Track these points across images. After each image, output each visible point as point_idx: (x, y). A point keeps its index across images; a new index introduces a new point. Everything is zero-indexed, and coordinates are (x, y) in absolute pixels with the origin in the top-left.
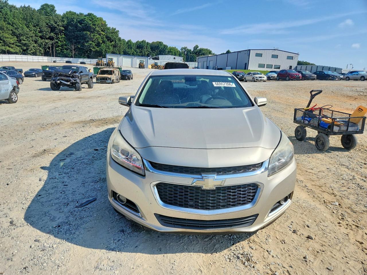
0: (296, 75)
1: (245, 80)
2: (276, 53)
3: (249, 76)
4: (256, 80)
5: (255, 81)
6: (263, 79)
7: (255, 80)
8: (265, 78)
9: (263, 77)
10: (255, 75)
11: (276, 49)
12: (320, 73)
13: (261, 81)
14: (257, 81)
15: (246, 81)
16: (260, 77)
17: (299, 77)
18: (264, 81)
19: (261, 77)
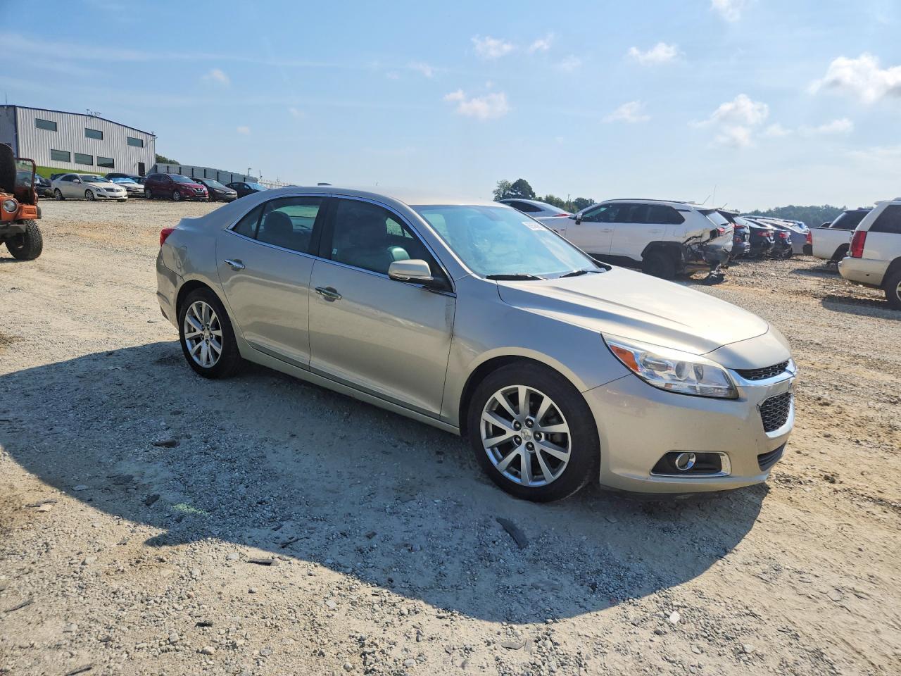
0: (197, 189)
1: (57, 194)
2: (95, 125)
3: (70, 184)
4: (99, 195)
5: (94, 200)
6: (117, 194)
7: (96, 197)
8: (123, 193)
9: (118, 191)
10: (89, 181)
11: (94, 114)
12: (239, 186)
13: (113, 198)
14: (100, 200)
15: (62, 199)
16: (108, 190)
17: (204, 195)
18: (119, 201)
19: (112, 190)
